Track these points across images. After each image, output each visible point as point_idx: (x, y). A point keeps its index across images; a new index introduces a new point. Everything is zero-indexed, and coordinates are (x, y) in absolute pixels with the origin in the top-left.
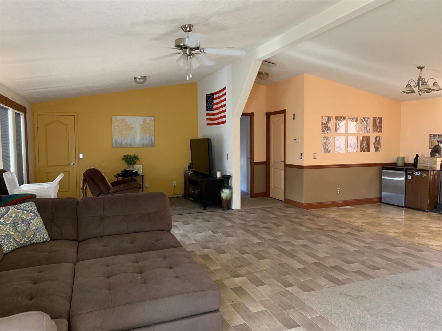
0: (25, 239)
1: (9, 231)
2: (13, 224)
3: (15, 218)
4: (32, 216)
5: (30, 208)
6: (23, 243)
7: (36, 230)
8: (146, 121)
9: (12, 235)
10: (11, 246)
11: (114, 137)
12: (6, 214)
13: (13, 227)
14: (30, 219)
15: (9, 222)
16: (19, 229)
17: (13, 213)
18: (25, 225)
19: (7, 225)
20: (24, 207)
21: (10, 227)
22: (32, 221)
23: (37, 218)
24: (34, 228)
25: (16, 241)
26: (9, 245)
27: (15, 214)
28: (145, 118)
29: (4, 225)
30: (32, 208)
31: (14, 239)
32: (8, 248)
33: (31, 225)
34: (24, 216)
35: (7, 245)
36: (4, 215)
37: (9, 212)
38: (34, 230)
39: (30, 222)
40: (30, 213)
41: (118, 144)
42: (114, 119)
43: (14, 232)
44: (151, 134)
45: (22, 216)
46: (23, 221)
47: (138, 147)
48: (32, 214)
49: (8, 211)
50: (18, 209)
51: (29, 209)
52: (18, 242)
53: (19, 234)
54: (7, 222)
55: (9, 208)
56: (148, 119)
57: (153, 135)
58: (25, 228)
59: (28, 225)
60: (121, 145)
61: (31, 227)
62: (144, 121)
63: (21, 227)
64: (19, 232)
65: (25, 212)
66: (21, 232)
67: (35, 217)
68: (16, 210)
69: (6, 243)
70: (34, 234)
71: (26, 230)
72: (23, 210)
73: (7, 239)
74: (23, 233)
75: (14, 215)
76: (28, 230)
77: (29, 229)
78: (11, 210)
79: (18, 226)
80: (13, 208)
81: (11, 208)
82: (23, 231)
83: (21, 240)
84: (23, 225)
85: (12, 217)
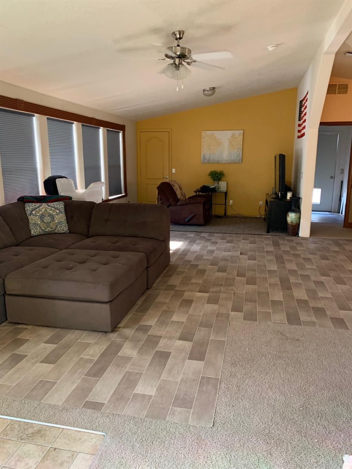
0: (49, 229)
1: (37, 221)
2: (41, 216)
3: (44, 212)
4: (57, 212)
5: (58, 206)
6: (47, 231)
7: (58, 223)
8: (235, 135)
9: (39, 224)
10: (37, 231)
11: (202, 153)
12: (38, 209)
13: (40, 218)
14: (55, 214)
15: (39, 214)
16: (45, 221)
17: (44, 208)
18: (50, 218)
19: (36, 216)
20: (54, 205)
21: (39, 218)
22: (56, 216)
23: (61, 214)
24: (56, 221)
25: (41, 228)
26: (36, 231)
27: (45, 209)
28: (234, 132)
29: (35, 216)
30: (59, 207)
31: (40, 227)
32: (34, 232)
33: (55, 219)
34: (51, 212)
35: (34, 230)
36: (37, 209)
37: (41, 208)
38: (57, 223)
39: (54, 217)
40: (57, 210)
41: (206, 159)
42: (203, 133)
43: (41, 222)
44: (239, 149)
45: (50, 212)
46: (50, 215)
47: (225, 162)
48: (58, 211)
49: (40, 206)
50: (49, 206)
51: (56, 207)
52: (43, 229)
53: (45, 224)
54: (37, 214)
55: (42, 204)
56: (237, 132)
57: (240, 150)
58: (50, 220)
59: (53, 218)
60: (209, 161)
61: (54, 221)
62: (233, 136)
63: (47, 219)
64: (45, 223)
65: (53, 209)
66: (46, 223)
67: (60, 214)
68: (47, 206)
69: (33, 229)
70: (56, 226)
71: (50, 222)
72: (52, 207)
73: (35, 226)
74: (48, 224)
75: (43, 210)
76: (52, 223)
77: (53, 221)
78: (43, 206)
79: (45, 218)
80: (45, 204)
81: (43, 205)
82: (48, 223)
83: (46, 229)
84: (49, 218)
85: (42, 211)
